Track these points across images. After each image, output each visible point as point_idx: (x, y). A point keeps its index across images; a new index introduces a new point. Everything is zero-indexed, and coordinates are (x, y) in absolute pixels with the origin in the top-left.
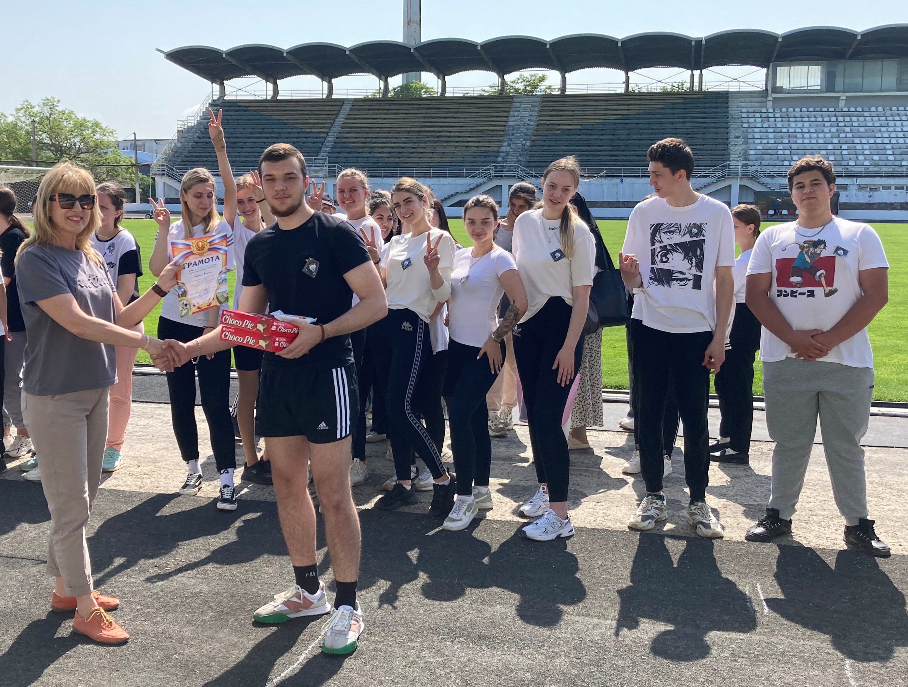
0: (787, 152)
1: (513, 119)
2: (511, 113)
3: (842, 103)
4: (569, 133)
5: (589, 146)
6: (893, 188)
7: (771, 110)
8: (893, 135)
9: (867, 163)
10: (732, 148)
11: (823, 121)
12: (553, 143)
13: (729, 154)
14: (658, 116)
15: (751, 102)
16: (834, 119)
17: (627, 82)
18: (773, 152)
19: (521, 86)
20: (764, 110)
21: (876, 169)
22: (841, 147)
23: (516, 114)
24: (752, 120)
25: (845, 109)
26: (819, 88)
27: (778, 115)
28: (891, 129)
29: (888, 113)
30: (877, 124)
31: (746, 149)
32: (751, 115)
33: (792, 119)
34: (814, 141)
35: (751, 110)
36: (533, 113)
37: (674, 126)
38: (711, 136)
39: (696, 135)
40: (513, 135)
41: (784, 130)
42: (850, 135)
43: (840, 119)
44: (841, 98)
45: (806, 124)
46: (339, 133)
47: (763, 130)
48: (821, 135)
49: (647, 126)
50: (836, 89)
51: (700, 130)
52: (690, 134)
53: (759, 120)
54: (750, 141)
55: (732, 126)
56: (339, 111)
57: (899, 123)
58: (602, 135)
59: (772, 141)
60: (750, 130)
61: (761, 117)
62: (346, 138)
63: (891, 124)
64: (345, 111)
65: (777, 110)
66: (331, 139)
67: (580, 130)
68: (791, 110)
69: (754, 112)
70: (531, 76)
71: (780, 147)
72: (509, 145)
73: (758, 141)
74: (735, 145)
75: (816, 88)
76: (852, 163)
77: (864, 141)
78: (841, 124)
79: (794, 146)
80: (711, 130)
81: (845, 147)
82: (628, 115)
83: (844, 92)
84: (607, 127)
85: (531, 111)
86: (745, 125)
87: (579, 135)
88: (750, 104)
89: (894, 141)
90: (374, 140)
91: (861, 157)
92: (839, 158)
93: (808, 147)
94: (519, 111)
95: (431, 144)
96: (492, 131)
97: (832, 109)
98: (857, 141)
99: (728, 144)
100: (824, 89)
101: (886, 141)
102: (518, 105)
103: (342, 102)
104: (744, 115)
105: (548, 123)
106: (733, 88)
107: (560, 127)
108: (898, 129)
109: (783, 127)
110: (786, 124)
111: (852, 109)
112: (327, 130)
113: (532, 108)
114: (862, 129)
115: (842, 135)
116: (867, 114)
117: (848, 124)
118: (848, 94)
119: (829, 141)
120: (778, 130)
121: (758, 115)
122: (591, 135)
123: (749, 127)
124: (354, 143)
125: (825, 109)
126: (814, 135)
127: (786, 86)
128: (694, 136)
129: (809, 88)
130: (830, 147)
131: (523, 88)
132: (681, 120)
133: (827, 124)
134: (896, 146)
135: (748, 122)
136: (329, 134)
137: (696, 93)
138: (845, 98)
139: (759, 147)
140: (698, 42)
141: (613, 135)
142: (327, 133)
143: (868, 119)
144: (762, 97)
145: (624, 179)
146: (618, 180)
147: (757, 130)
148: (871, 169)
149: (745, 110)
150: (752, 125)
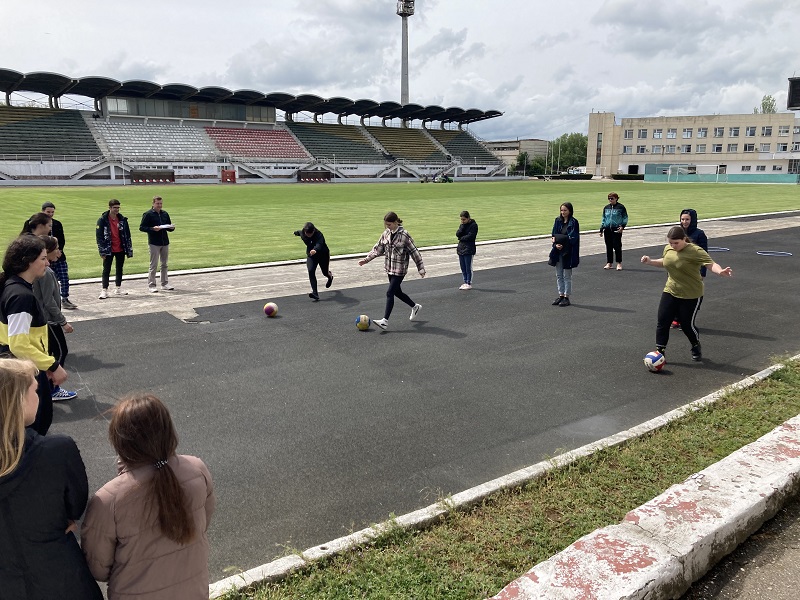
0: (131, 148)
3: (147, 122)
5: (6, 140)
6: (188, 167)
7: (110, 123)
8: (177, 140)
9: (172, 155)
11: (140, 131)
13: (100, 148)
16: (145, 130)
17: (8, 100)
18: (124, 147)
20: (105, 123)
21: (178, 158)
24: (102, 128)
25: (148, 125)
27: (114, 126)
28: (175, 137)
29: (170, 129)
30: (168, 134)
31: (107, 145)
32: (100, 125)
33: (124, 129)
34: (141, 142)
35: (98, 122)
37: (56, 129)
38: (83, 137)
39: (74, 136)
41: (123, 135)
42: (157, 139)
43: (148, 130)
44: (145, 119)
45: (133, 133)
47: (112, 134)
48: (143, 139)
50: (140, 114)
51: (75, 133)
52: (69, 135)
54: (107, 141)
55: (92, 132)
57: (177, 134)
59: (119, 141)
60: (104, 134)
63: (174, 134)
65: (114, 123)
68: (120, 124)
74: (100, 143)
76: (166, 155)
77: (166, 143)
78: (150, 133)
80: (81, 133)
81: (158, 145)
83: (147, 115)
84: (12, 128)
86: (100, 131)
89: (179, 143)
91: (168, 152)
92: (158, 151)
93: (140, 145)
97: (142, 125)
98: (162, 143)
99: (95, 142)
101: (176, 143)
104: (96, 125)
108: (178, 137)
110: (122, 132)
111: (152, 125)
114: (162, 136)
115: (154, 139)
116: (160, 128)
117: (154, 133)
118: (150, 117)
119: (148, 142)
120: (119, 135)
121: (104, 126)
122: (3, 133)
125: (138, 125)
126: (140, 139)
127: (116, 111)
130: (151, 145)
133: (143, 133)
134: (181, 146)
138: (148, 119)
139: (114, 145)
140: (75, 81)
141: (19, 133)
143: (162, 131)
144: (95, 115)
145: (43, 162)
146: (39, 163)
147: (108, 135)
149: (94, 122)
150: (104, 131)
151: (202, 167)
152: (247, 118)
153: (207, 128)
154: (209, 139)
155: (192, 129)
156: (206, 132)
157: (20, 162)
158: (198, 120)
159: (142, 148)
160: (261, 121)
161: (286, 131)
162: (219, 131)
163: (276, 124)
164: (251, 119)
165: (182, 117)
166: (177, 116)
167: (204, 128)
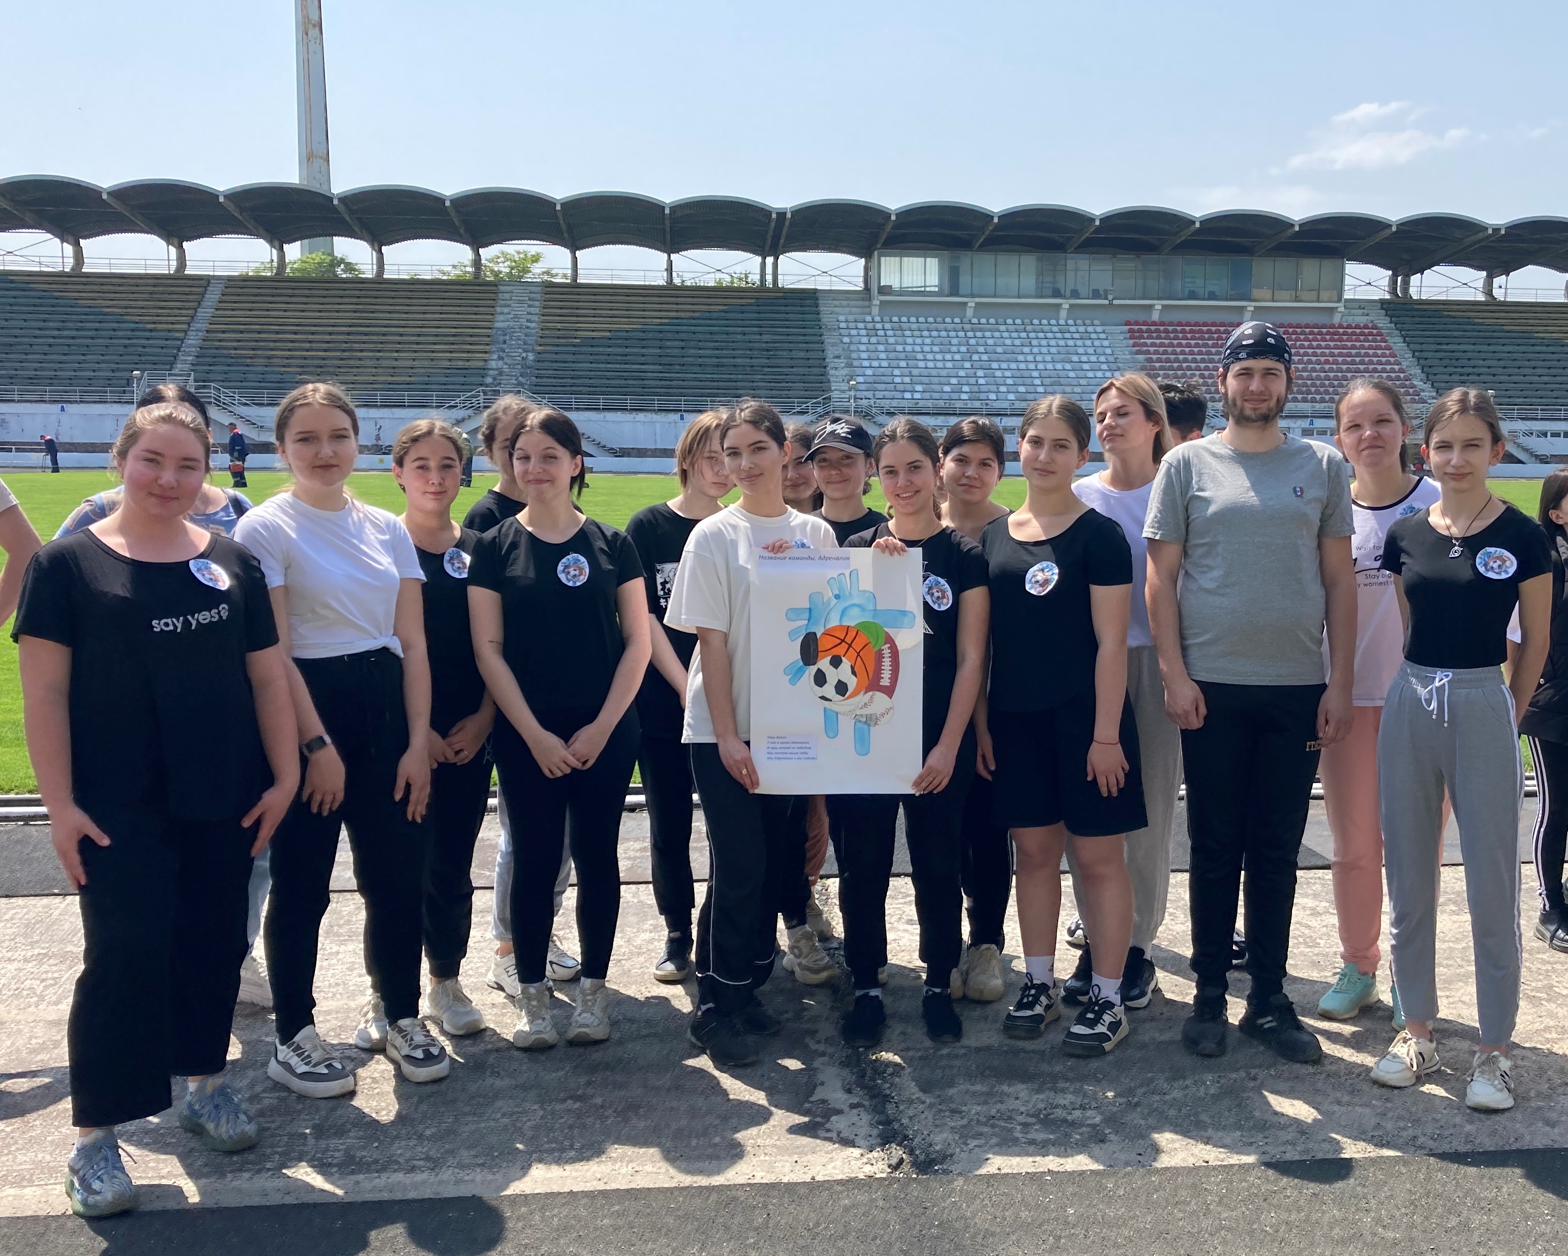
0: (907, 380)
1: (501, 318)
2: (498, 309)
3: (970, 312)
4: (591, 342)
5: (626, 364)
7: (878, 319)
8: (1039, 358)
9: (1011, 397)
10: (832, 372)
11: (948, 336)
12: (570, 357)
13: (829, 381)
14: (723, 322)
15: (848, 306)
16: (961, 334)
17: (670, 269)
18: (889, 379)
19: (504, 268)
20: (869, 318)
22: (975, 373)
23: (506, 310)
24: (854, 332)
25: (975, 321)
26: (937, 289)
27: (888, 326)
28: (1035, 350)
29: (1029, 328)
30: (1017, 342)
31: (850, 374)
32: (852, 325)
33: (908, 333)
34: (940, 365)
35: (851, 318)
36: (532, 310)
37: (747, 337)
38: (802, 354)
39: (781, 353)
40: (505, 342)
41: (899, 348)
42: (985, 357)
43: (970, 334)
44: (969, 305)
45: (928, 341)
46: (207, 331)
47: (871, 347)
48: (948, 357)
49: (708, 336)
50: (961, 292)
51: (786, 345)
52: (771, 350)
53: (863, 332)
54: (856, 363)
55: (828, 340)
56: (203, 295)
57: (1044, 342)
58: (643, 347)
59: (884, 364)
60: (853, 347)
61: (866, 329)
62: (220, 341)
63: (1035, 342)
64: (213, 296)
65: (886, 319)
66: (193, 341)
67: (610, 339)
68: (904, 319)
69: (856, 321)
70: (519, 253)
71: (897, 372)
72: (501, 358)
73: (866, 363)
74: (836, 368)
75: (933, 289)
76: (993, 396)
77: (1004, 365)
78: (972, 342)
79: (915, 372)
80: (801, 345)
81: (980, 373)
82: (677, 318)
83: (972, 296)
84: (651, 335)
85: (530, 306)
86: (846, 340)
87: (609, 347)
88: (847, 310)
89: (1041, 366)
90: (272, 345)
91: (1003, 389)
92: (975, 389)
93: (934, 372)
94: (509, 306)
95: (371, 354)
96: (471, 336)
97: (957, 320)
98: (995, 365)
99: (825, 367)
100: (947, 290)
101: (1032, 366)
102: (507, 296)
103: (205, 282)
104: (843, 325)
105: (559, 326)
106: (822, 284)
107: (578, 333)
108: (1044, 350)
109: (897, 344)
110: (900, 339)
111: (983, 321)
112: (185, 326)
113: (530, 303)
114: (999, 350)
115: (975, 357)
116: (1002, 328)
117: (982, 341)
118: (978, 300)
119: (959, 364)
120: (891, 347)
121: (861, 325)
122: (627, 347)
123: (851, 343)
124: (235, 349)
125: (948, 320)
126: (939, 357)
127: (896, 285)
128: (778, 353)
129: (928, 289)
130: (962, 373)
131: (507, 270)
132: (755, 329)
133: (955, 341)
134: (1044, 374)
135: (849, 335)
136: (190, 333)
137: (769, 290)
138: (973, 305)
139: (869, 372)
140: (782, 215)
141: (660, 348)
142: (185, 332)
143: (1006, 335)
144: (863, 300)
145: (685, 415)
146: (676, 417)
147: (863, 347)
148: (1018, 405)
149: (842, 318)
150: (855, 339)
152: (1256, 293)
153: (1137, 323)
154: (1131, 353)
155: (1090, 329)
156: (1128, 335)
157: (634, 414)
158: (1111, 304)
159: (936, 380)
160: (1297, 300)
161: (1375, 327)
162: (1167, 331)
163: (1342, 309)
164: (1267, 293)
165: (1064, 297)
166: (1057, 294)
167: (1127, 323)
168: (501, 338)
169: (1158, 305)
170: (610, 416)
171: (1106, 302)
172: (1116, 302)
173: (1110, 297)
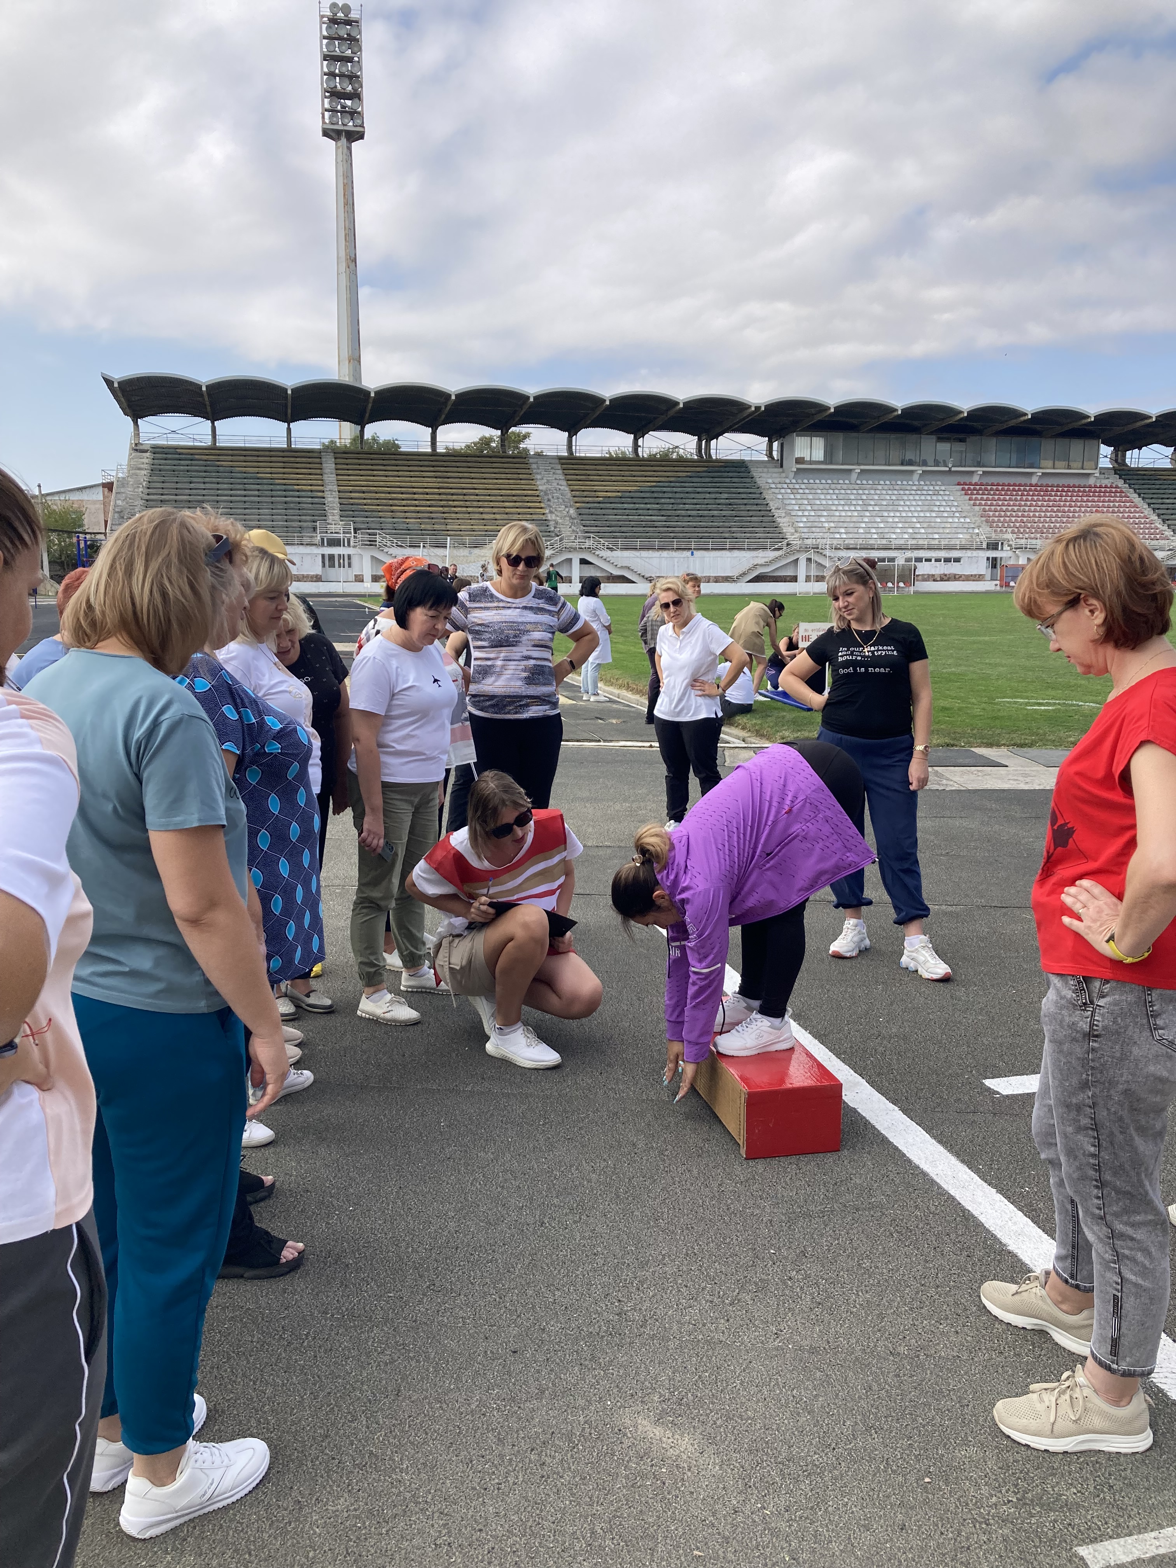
1: (539, 482)
2: (534, 476)
3: (856, 476)
5: (640, 516)
6: (933, 560)
7: (793, 481)
10: (779, 520)
11: (847, 494)
13: (780, 526)
15: (766, 471)
18: (819, 525)
20: (788, 481)
21: (914, 542)
22: (875, 520)
23: (539, 477)
24: (782, 491)
25: (861, 482)
26: (827, 459)
27: (803, 486)
28: (908, 503)
29: (897, 487)
30: (894, 498)
31: (792, 520)
32: (778, 486)
33: (819, 491)
34: (849, 514)
35: (775, 480)
36: (558, 476)
40: (550, 500)
41: (817, 502)
42: (877, 508)
43: (860, 492)
44: (852, 471)
45: (834, 497)
46: (339, 492)
47: (798, 502)
48: (853, 508)
53: (788, 491)
54: (792, 513)
55: (767, 497)
57: (911, 497)
58: (646, 504)
59: (812, 513)
60: (786, 502)
61: (789, 488)
62: (351, 499)
63: (905, 497)
64: (329, 464)
65: (800, 481)
66: (331, 499)
67: (621, 498)
68: (812, 481)
69: (780, 483)
71: (823, 519)
72: (552, 512)
73: (800, 513)
74: (780, 517)
75: (825, 459)
76: (892, 536)
77: (892, 514)
78: (864, 497)
79: (835, 519)
80: (751, 501)
81: (878, 520)
82: (661, 482)
83: (858, 464)
85: (554, 474)
86: (780, 496)
87: (623, 504)
88: (769, 475)
89: (914, 515)
92: (879, 531)
93: (848, 519)
94: (541, 474)
96: (525, 496)
97: (849, 482)
98: (886, 514)
99: (773, 516)
100: (832, 460)
101: (910, 515)
102: (535, 466)
104: (773, 486)
105: (583, 488)
106: (746, 456)
107: (600, 493)
108: (913, 503)
109: (814, 499)
110: (815, 496)
111: (866, 482)
112: (320, 488)
113: (556, 471)
114: (884, 503)
115: (870, 508)
116: (880, 487)
117: (870, 497)
118: (863, 467)
119: (862, 513)
120: (811, 502)
121: (785, 486)
122: (635, 504)
123: (783, 498)
124: (365, 505)
125: (843, 482)
126: (846, 508)
127: (807, 458)
130: (866, 520)
133: (852, 497)
135: (780, 493)
136: (326, 493)
137: (713, 461)
138: (859, 471)
139: (804, 519)
142: (323, 492)
143: (884, 492)
144: (777, 467)
145: (695, 552)
146: (689, 553)
147: (793, 502)
148: (910, 542)
149: (770, 481)
150: (786, 496)
151: (957, 560)
152: (1042, 463)
153: (965, 484)
154: (969, 505)
155: (937, 488)
156: (963, 492)
157: (660, 552)
158: (950, 471)
159: (852, 525)
160: (1069, 468)
161: (1117, 487)
162: (986, 489)
163: (1098, 475)
164: (1050, 463)
165: (919, 465)
166: (911, 463)
167: (959, 484)
168: (546, 498)
169: (980, 470)
170: (644, 553)
171: (947, 469)
172: (953, 469)
173: (950, 466)
